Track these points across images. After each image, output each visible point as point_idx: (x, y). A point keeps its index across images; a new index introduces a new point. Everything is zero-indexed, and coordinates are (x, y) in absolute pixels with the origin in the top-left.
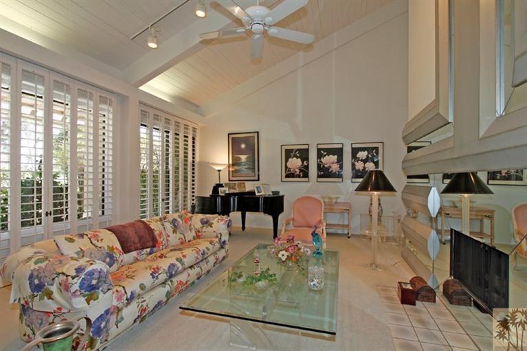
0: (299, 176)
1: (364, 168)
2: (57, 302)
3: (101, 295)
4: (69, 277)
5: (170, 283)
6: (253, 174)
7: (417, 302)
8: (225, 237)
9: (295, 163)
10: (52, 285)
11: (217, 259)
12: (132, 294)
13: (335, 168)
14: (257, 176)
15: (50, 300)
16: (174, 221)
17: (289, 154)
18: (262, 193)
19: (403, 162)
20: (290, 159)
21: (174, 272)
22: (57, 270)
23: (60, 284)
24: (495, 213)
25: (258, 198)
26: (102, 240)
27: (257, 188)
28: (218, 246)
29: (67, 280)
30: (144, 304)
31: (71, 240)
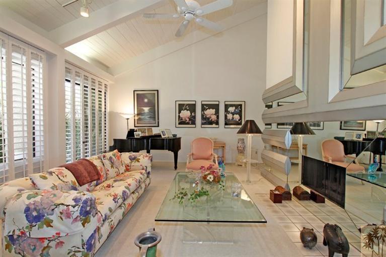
0: (188, 124)
1: (233, 118)
2: (56, 228)
3: (92, 218)
4: (70, 207)
5: (124, 206)
6: (154, 122)
7: (283, 201)
8: (149, 169)
9: (186, 114)
10: (52, 214)
11: (146, 185)
12: (106, 216)
13: (214, 118)
14: (157, 123)
15: (49, 228)
16: (110, 159)
17: (181, 107)
18: (166, 136)
19: (263, 115)
20: (182, 111)
21: (126, 197)
22: (56, 202)
23: (61, 213)
24: (308, 146)
25: (163, 139)
26: (66, 176)
27: (162, 132)
28: (146, 175)
29: (69, 209)
30: (112, 223)
31: (45, 178)
